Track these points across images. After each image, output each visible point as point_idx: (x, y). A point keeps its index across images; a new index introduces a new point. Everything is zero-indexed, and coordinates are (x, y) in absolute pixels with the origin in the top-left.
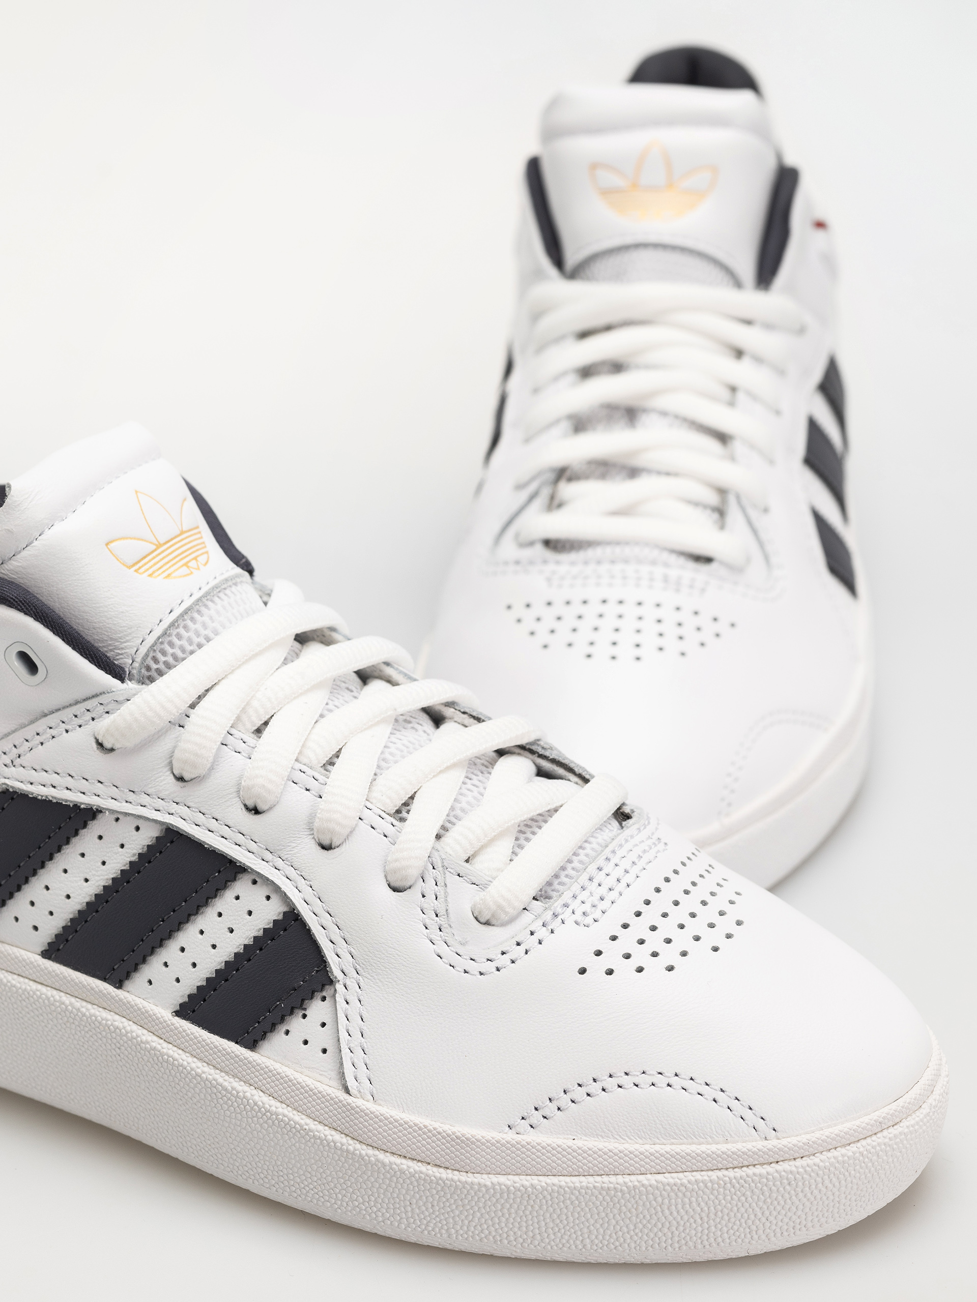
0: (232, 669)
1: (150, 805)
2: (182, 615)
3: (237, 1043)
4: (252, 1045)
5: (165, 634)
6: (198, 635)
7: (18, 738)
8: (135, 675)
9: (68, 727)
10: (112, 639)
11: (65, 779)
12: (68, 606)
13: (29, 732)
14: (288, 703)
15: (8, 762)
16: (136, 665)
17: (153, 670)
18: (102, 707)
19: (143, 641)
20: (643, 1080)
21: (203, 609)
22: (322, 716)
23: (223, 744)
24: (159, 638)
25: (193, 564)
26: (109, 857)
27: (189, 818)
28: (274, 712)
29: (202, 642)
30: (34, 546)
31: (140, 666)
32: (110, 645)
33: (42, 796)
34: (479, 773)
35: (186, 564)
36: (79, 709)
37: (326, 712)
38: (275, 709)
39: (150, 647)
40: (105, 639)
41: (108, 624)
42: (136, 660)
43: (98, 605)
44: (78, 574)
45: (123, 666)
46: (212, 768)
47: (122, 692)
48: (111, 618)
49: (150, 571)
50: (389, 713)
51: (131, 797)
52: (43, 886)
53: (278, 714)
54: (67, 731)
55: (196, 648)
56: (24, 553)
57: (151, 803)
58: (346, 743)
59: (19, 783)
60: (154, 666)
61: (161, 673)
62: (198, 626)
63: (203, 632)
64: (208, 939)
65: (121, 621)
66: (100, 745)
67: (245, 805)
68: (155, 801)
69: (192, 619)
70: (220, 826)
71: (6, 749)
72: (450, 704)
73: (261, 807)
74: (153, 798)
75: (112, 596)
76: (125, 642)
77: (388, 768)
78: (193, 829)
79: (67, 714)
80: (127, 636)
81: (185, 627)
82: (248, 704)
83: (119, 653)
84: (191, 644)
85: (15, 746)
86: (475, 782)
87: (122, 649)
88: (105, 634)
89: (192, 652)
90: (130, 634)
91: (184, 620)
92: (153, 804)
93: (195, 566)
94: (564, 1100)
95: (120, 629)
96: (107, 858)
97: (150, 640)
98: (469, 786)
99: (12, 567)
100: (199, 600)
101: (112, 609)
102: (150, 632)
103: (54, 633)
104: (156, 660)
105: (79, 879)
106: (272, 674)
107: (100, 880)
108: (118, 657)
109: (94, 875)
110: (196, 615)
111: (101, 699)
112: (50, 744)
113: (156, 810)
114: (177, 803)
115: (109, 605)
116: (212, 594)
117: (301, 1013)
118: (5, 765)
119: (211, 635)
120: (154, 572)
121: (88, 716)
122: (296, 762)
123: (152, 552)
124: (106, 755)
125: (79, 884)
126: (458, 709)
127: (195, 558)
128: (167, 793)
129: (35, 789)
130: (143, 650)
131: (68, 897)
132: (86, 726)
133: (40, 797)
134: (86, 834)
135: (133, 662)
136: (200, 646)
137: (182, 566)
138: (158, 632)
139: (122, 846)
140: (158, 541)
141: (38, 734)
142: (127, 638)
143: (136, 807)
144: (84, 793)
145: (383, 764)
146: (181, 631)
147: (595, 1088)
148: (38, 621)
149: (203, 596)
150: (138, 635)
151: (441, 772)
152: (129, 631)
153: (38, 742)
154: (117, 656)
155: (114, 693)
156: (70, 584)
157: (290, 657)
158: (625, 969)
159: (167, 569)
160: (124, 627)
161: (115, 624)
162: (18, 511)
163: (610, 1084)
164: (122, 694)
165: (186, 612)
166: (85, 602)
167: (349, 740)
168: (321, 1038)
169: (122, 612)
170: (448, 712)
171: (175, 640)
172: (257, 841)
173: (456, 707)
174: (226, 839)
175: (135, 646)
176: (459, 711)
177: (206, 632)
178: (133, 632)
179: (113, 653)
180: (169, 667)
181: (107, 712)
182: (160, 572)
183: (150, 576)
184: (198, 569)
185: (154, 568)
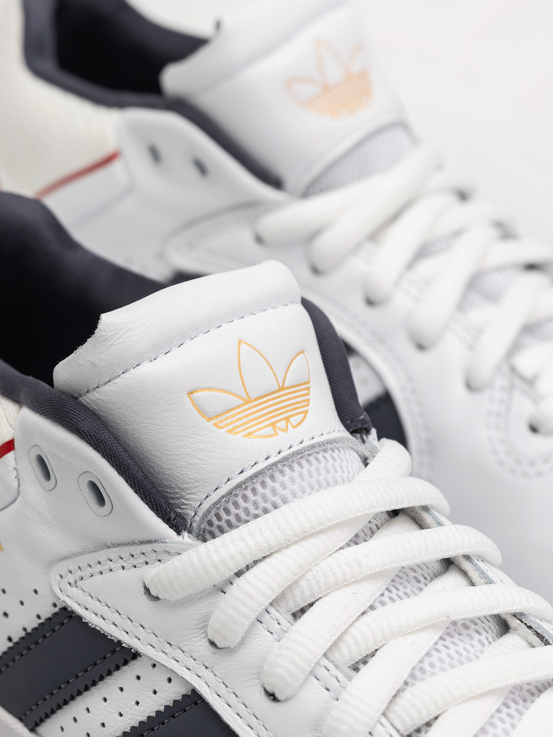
0: (288, 543)
1: (183, 662)
2: (251, 478)
5: (230, 493)
6: (265, 500)
7: (83, 560)
8: (195, 528)
9: (125, 564)
10: (179, 488)
11: (114, 614)
12: (141, 447)
13: (92, 558)
14: (337, 589)
15: (72, 582)
16: (197, 518)
17: (215, 526)
18: (154, 554)
19: (207, 497)
21: (277, 475)
22: (372, 607)
23: (258, 620)
24: (223, 497)
25: (282, 424)
26: (142, 698)
27: (213, 686)
28: (320, 596)
29: (268, 508)
30: (115, 383)
31: (201, 520)
32: (177, 493)
33: (92, 624)
34: (521, 702)
35: (273, 425)
36: (136, 550)
37: (377, 605)
38: (321, 594)
39: (213, 504)
40: (174, 486)
41: (177, 473)
42: (198, 513)
43: (169, 453)
44: (153, 419)
45: (186, 516)
46: (242, 642)
47: (173, 545)
48: (180, 468)
49: (230, 427)
50: (441, 619)
51: (168, 649)
52: (85, 708)
53: (324, 599)
54: (123, 568)
55: (262, 513)
56: (106, 388)
57: (183, 660)
58: (384, 645)
59: (77, 605)
60: (216, 522)
61: (222, 531)
62: (267, 492)
63: (271, 498)
65: (189, 473)
66: (147, 591)
67: (265, 690)
68: (188, 659)
69: (263, 484)
70: (238, 703)
71: (72, 569)
72: (518, 616)
73: (278, 696)
74: (186, 656)
75: (185, 447)
76: (190, 494)
77: (422, 680)
78: (214, 699)
79: (125, 551)
80: (193, 488)
81: (254, 490)
82: (296, 582)
83: (183, 503)
84: (257, 507)
85: (80, 568)
86: (512, 711)
87: (187, 499)
88: (173, 482)
89: (256, 516)
90: (196, 487)
91: (253, 483)
92: (185, 662)
93: (284, 427)
95: (188, 480)
96: (141, 700)
97: (215, 497)
98: (503, 716)
99: (94, 398)
100: (275, 464)
101: (183, 459)
102: (216, 489)
103: (119, 473)
104: (218, 517)
105: (114, 711)
106: (330, 555)
107: (131, 719)
108: (182, 507)
109: (127, 712)
110: (268, 480)
111: (155, 546)
112: (107, 575)
113: (187, 668)
114: (206, 668)
115: (180, 455)
116: (291, 460)
118: (70, 584)
119: (279, 502)
120: (235, 428)
121: (143, 559)
122: (324, 658)
123: (239, 407)
124: (152, 602)
125: (114, 716)
126: (525, 622)
127: (287, 419)
128: (199, 654)
129: (88, 615)
130: (206, 506)
131: (103, 725)
132: (139, 569)
133: (90, 625)
134: (127, 670)
135: (195, 514)
136: (266, 511)
137: (269, 425)
138: (224, 490)
139: (155, 692)
140: (248, 395)
141: (100, 563)
142: (193, 491)
143: (170, 660)
144: (127, 633)
145: (418, 674)
146: (249, 493)
148: (104, 458)
149: (280, 462)
150: (204, 490)
151: (473, 698)
152: (196, 484)
153: (98, 570)
154: (182, 505)
155: (166, 544)
156: (144, 426)
157: (362, 535)
159: (251, 427)
160: (191, 479)
161: (183, 474)
162: (104, 346)
164: (174, 547)
165: (256, 475)
166: (158, 447)
167: (388, 642)
169: (192, 464)
170: (514, 623)
171: (240, 501)
172: (268, 729)
173: (523, 620)
174: (241, 717)
175: (199, 500)
176: (525, 624)
177: (274, 499)
178: (199, 486)
179: (179, 501)
180: (231, 526)
181: (160, 561)
182: (241, 429)
183: (229, 431)
184: (286, 430)
185: (236, 424)
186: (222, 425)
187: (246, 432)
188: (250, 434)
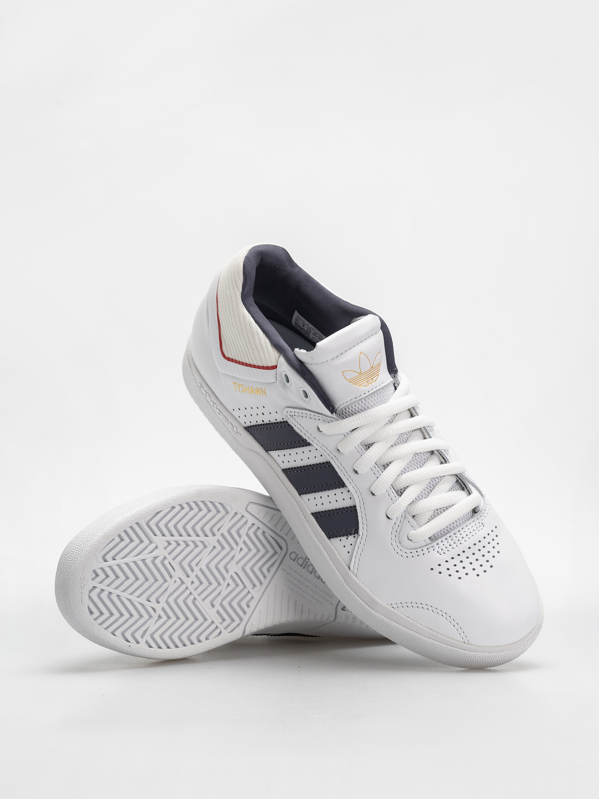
1: (327, 453)
2: (358, 400)
3: (325, 534)
4: (330, 537)
5: (351, 404)
8: (338, 413)
11: (305, 431)
13: (300, 411)
16: (339, 411)
18: (323, 418)
19: (343, 404)
20: (435, 610)
21: (367, 399)
23: (355, 447)
27: (337, 463)
32: (333, 400)
36: (316, 415)
39: (345, 406)
45: (335, 408)
46: (349, 453)
49: (354, 383)
51: (322, 447)
52: (289, 453)
53: (377, 443)
54: (311, 418)
56: (315, 366)
59: (292, 423)
60: (344, 411)
62: (363, 404)
64: (329, 499)
66: (318, 428)
67: (354, 469)
68: (329, 453)
69: (362, 402)
70: (344, 471)
71: (292, 411)
73: (358, 472)
74: (329, 451)
78: (336, 467)
79: (312, 414)
85: (295, 412)
87: (336, 403)
90: (340, 400)
93: (371, 382)
94: (410, 605)
96: (310, 458)
97: (346, 404)
99: (310, 367)
100: (367, 396)
102: (346, 402)
105: (307, 457)
107: (305, 462)
109: (304, 460)
110: (364, 401)
111: (323, 416)
113: (328, 455)
114: (334, 457)
117: (347, 537)
118: (290, 415)
120: (355, 383)
121: (318, 418)
124: (319, 432)
125: (299, 460)
127: (372, 379)
129: (295, 428)
130: (342, 406)
131: (295, 461)
134: (306, 448)
135: (338, 409)
137: (366, 382)
138: (349, 403)
139: (315, 457)
140: (361, 372)
143: (323, 450)
144: (309, 438)
146: (357, 404)
147: (420, 606)
150: (342, 401)
154: (334, 404)
155: (328, 416)
158: (446, 573)
159: (360, 382)
163: (425, 607)
165: (360, 399)
168: (349, 548)
172: (353, 481)
174: (345, 475)
175: (340, 404)
181: (324, 421)
182: (357, 383)
183: (353, 384)
184: (371, 383)
185: (356, 382)
186: (351, 381)
187: (359, 384)
188: (360, 385)
